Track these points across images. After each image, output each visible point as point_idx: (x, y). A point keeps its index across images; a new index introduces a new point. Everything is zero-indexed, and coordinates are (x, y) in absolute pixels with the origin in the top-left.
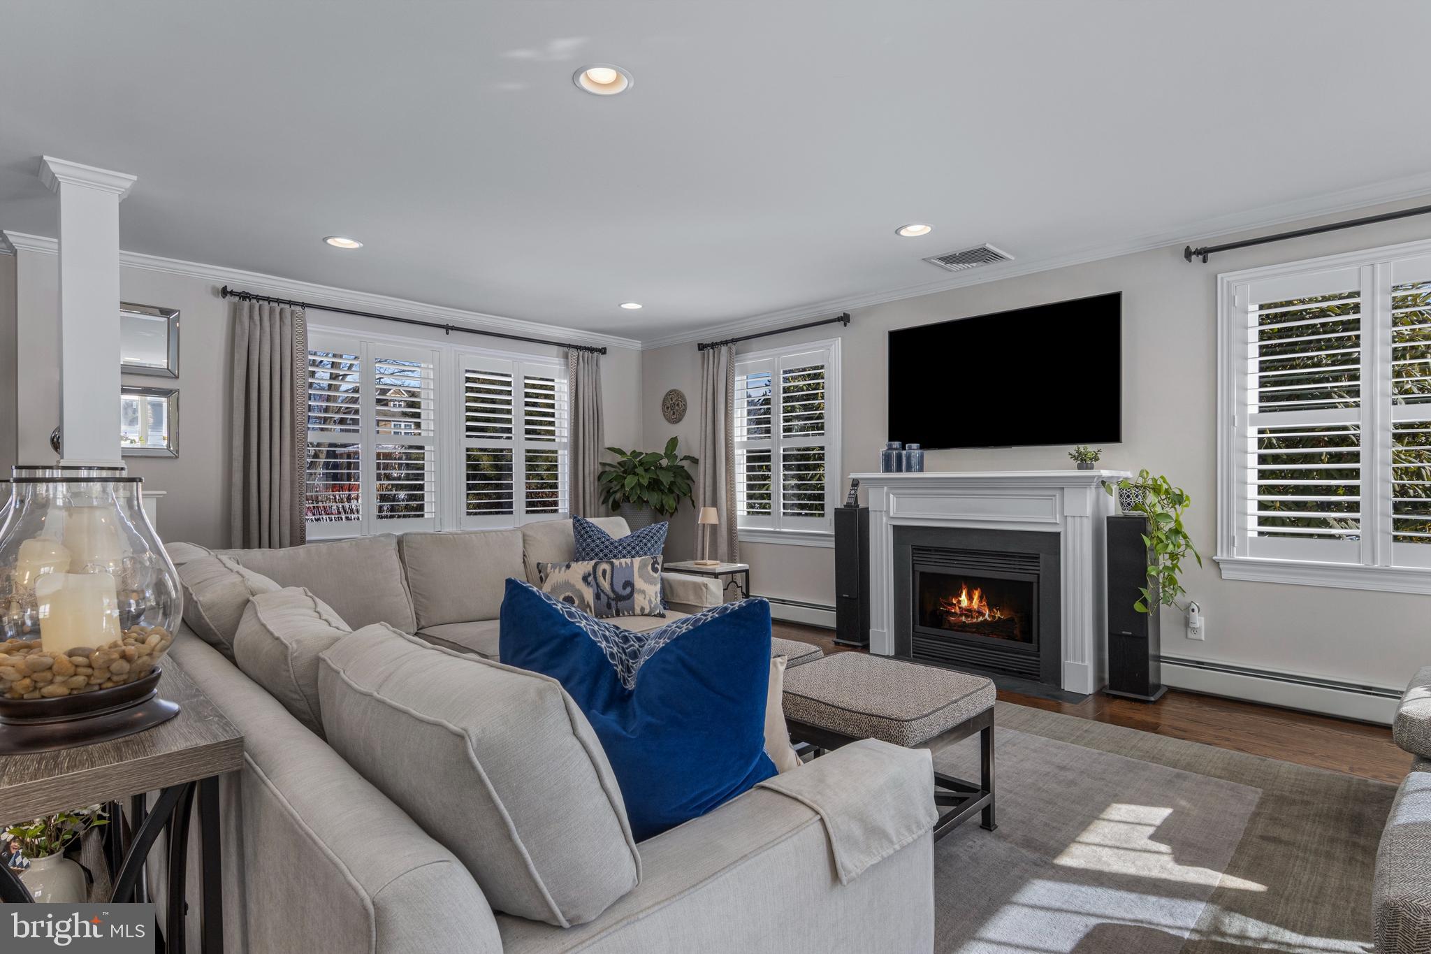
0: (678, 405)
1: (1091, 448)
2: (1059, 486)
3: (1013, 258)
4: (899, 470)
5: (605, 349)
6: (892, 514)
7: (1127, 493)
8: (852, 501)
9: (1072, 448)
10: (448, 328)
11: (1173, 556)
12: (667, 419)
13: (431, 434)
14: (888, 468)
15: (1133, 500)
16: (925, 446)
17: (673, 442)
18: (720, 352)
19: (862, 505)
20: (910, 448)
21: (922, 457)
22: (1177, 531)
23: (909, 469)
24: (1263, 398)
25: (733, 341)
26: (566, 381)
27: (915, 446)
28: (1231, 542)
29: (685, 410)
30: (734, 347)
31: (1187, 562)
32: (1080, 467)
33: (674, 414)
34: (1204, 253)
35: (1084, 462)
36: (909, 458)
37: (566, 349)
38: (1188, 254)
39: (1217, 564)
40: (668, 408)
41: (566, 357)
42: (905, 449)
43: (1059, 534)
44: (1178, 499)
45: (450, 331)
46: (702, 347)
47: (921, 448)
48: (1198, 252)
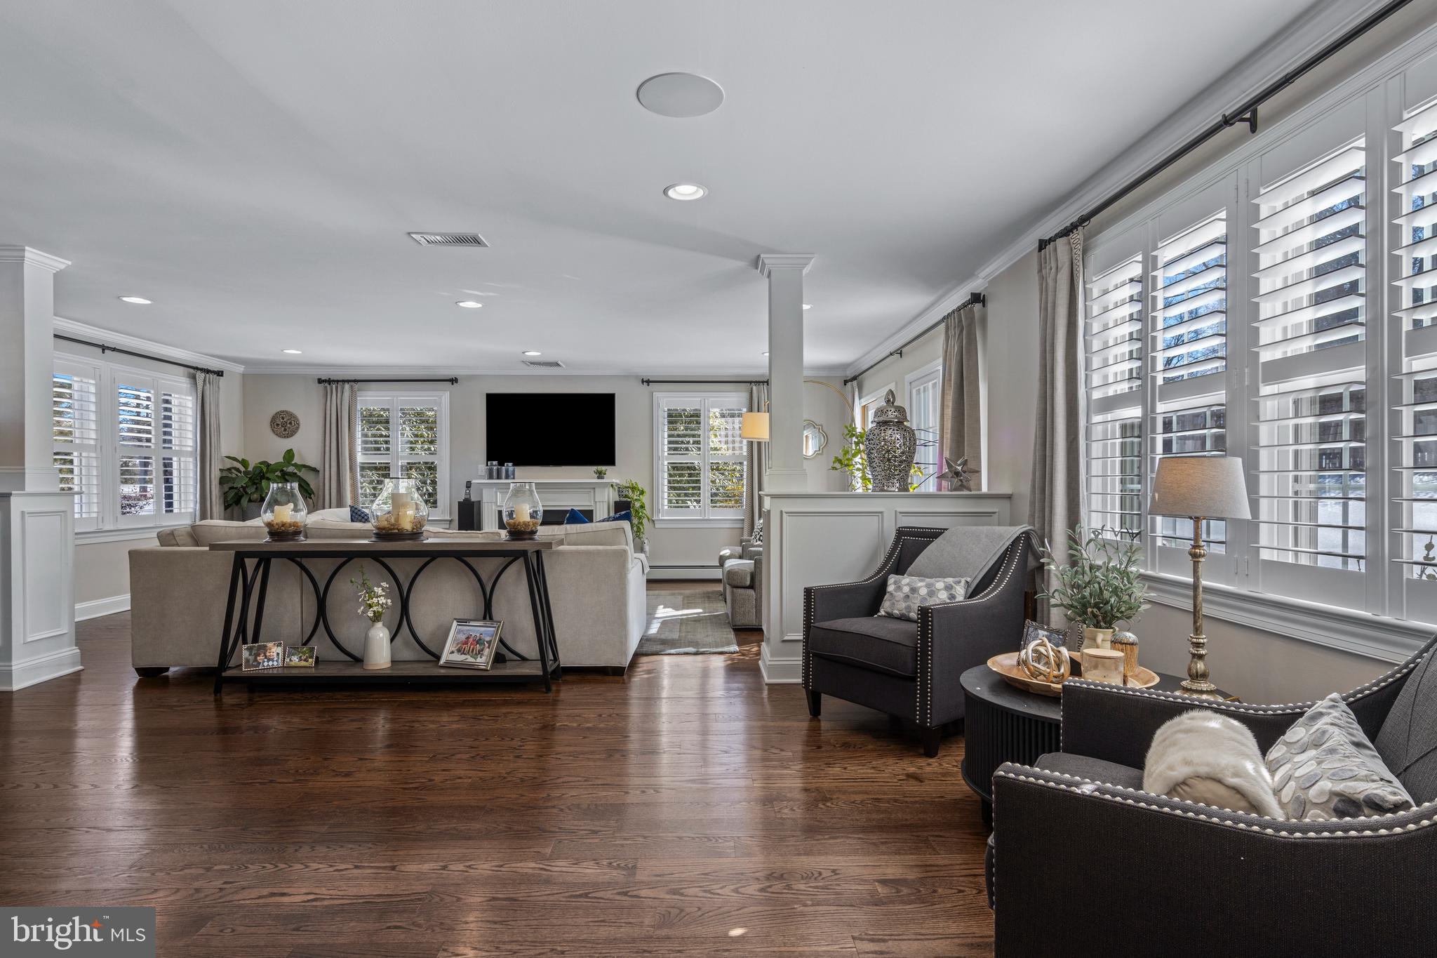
0: (290, 423)
1: (603, 468)
2: (593, 487)
3: (564, 367)
4: (499, 477)
5: (222, 372)
6: (498, 504)
7: (620, 489)
8: (468, 497)
9: (594, 468)
10: (104, 348)
11: (640, 518)
12: (277, 435)
13: (92, 442)
14: (491, 477)
15: (624, 494)
16: (515, 464)
17: (289, 454)
18: (343, 388)
19: (473, 499)
20: (507, 465)
21: (514, 471)
22: (642, 507)
23: (507, 477)
24: (670, 449)
25: (355, 381)
26: (190, 398)
27: (510, 464)
28: (659, 512)
29: (298, 428)
30: (356, 386)
31: (645, 521)
32: (598, 478)
33: (285, 430)
34: (648, 382)
35: (600, 475)
36: (507, 471)
37: (192, 371)
38: (643, 381)
39: (653, 521)
40: (278, 425)
41: (194, 378)
42: (504, 466)
43: (592, 511)
44: (642, 493)
45: (106, 351)
46: (320, 381)
47: (513, 465)
48: (646, 382)
